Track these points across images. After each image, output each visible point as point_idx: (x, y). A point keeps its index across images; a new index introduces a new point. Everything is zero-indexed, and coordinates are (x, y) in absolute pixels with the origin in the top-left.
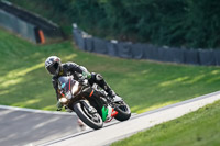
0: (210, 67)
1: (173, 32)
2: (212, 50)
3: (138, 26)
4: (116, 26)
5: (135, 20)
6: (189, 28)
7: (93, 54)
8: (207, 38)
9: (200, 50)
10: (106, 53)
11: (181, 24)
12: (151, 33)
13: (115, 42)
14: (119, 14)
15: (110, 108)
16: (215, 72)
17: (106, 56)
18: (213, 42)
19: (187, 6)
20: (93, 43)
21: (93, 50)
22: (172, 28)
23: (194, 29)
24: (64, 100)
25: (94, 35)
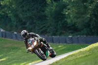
0: (58, 44)
1: (42, 28)
2: (58, 36)
3: (26, 26)
4: (16, 26)
5: (25, 23)
6: (48, 27)
7: (6, 39)
8: (56, 31)
9: (53, 36)
10: (12, 38)
11: (45, 25)
12: (32, 29)
13: (16, 33)
14: (18, 21)
15: (49, 52)
16: (60, 46)
17: (12, 40)
18: (59, 33)
19: (47, 17)
20: (6, 33)
21: (5, 37)
22: (41, 27)
23: (51, 27)
24: (30, 48)
25: (6, 30)
